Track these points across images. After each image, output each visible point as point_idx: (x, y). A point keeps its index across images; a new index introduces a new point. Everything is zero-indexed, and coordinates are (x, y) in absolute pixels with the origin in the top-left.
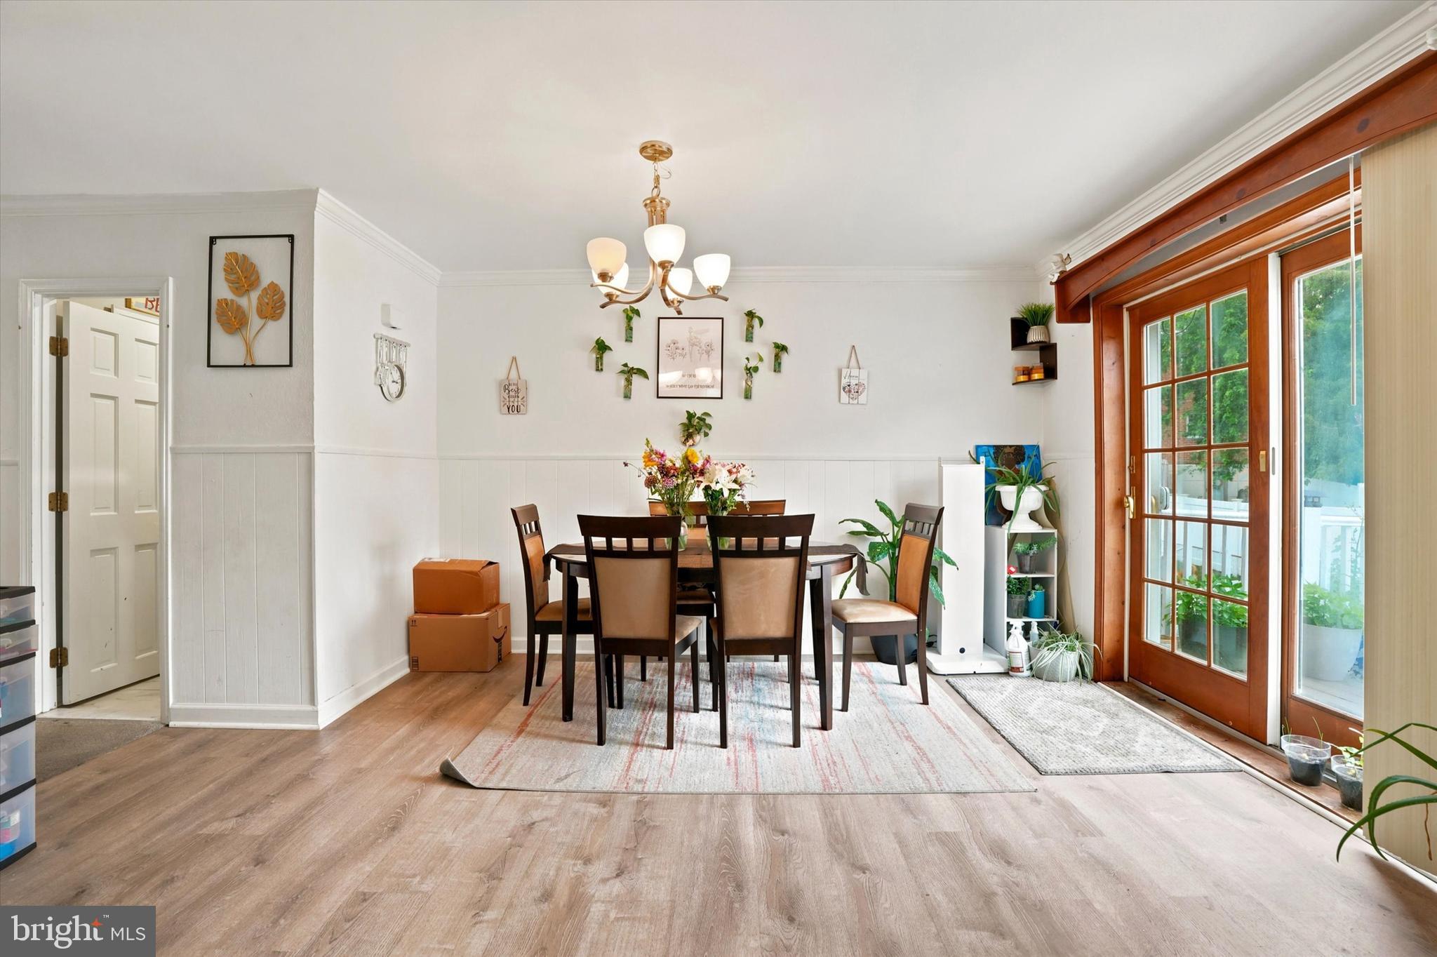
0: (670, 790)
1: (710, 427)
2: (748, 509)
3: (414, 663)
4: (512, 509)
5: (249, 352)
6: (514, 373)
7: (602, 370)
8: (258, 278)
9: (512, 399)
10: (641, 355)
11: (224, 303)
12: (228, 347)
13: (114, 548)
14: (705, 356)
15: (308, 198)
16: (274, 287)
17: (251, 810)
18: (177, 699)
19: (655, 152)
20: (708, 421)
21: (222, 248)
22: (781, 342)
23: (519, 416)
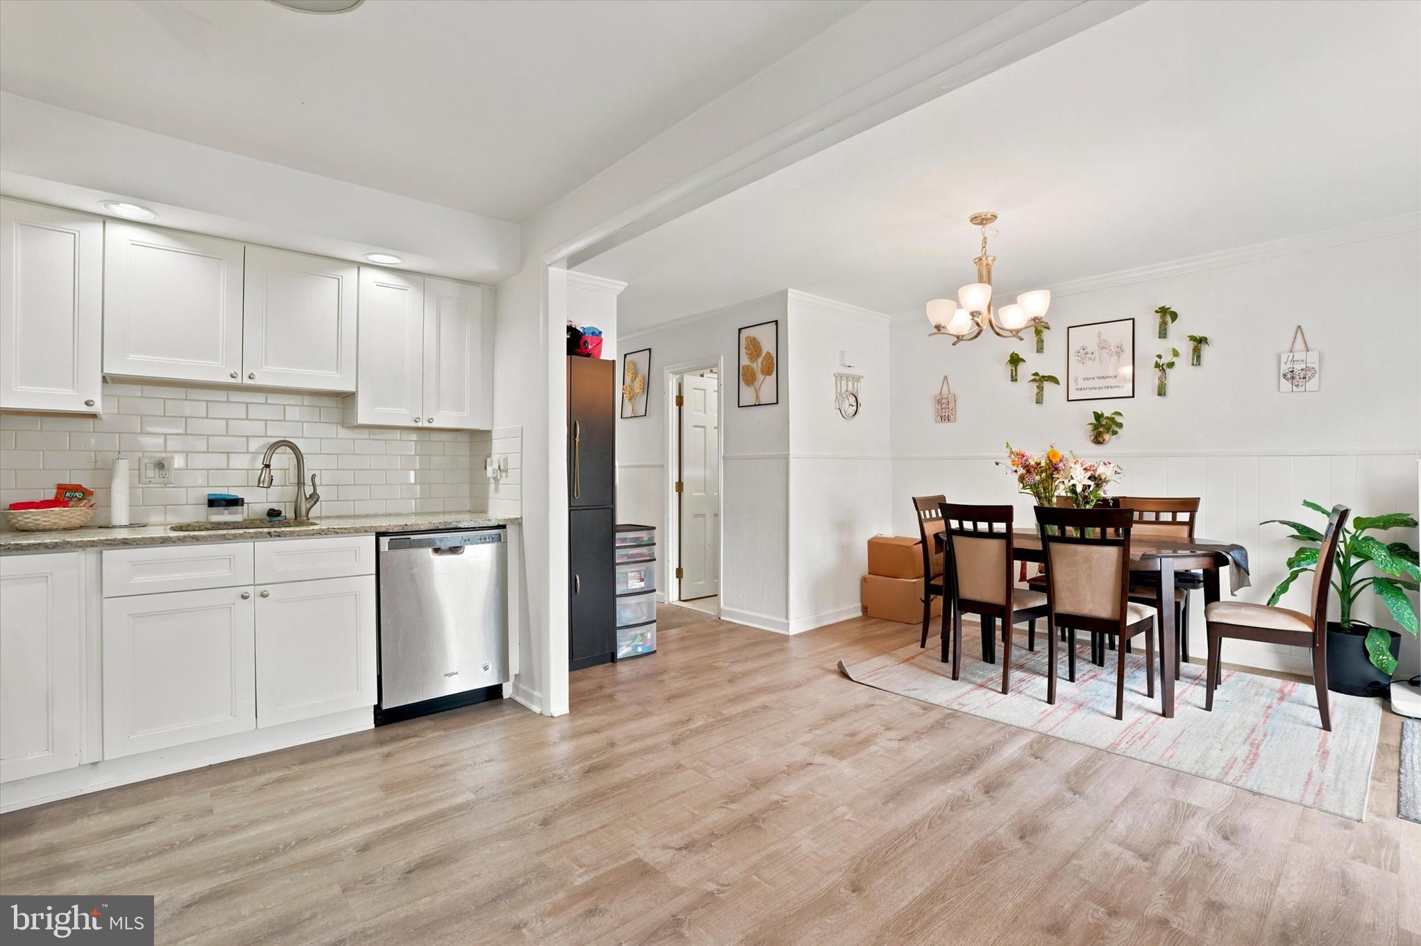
0: (978, 714)
1: (1120, 425)
2: (1111, 504)
3: (865, 609)
4: (913, 498)
5: (757, 397)
6: (945, 387)
7: (1016, 380)
8: (761, 350)
9: (944, 411)
10: (1049, 363)
11: (747, 368)
12: (748, 395)
13: (704, 515)
14: (1115, 357)
15: (782, 297)
16: (768, 354)
17: (737, 662)
18: (725, 605)
19: (981, 220)
20: (1118, 419)
21: (745, 333)
22: (1198, 334)
23: (949, 423)
